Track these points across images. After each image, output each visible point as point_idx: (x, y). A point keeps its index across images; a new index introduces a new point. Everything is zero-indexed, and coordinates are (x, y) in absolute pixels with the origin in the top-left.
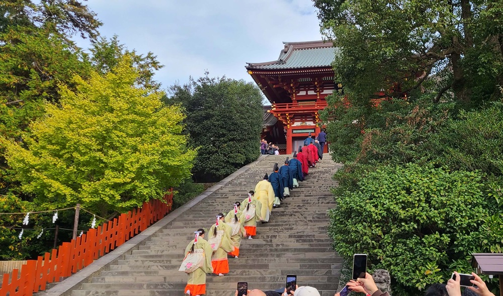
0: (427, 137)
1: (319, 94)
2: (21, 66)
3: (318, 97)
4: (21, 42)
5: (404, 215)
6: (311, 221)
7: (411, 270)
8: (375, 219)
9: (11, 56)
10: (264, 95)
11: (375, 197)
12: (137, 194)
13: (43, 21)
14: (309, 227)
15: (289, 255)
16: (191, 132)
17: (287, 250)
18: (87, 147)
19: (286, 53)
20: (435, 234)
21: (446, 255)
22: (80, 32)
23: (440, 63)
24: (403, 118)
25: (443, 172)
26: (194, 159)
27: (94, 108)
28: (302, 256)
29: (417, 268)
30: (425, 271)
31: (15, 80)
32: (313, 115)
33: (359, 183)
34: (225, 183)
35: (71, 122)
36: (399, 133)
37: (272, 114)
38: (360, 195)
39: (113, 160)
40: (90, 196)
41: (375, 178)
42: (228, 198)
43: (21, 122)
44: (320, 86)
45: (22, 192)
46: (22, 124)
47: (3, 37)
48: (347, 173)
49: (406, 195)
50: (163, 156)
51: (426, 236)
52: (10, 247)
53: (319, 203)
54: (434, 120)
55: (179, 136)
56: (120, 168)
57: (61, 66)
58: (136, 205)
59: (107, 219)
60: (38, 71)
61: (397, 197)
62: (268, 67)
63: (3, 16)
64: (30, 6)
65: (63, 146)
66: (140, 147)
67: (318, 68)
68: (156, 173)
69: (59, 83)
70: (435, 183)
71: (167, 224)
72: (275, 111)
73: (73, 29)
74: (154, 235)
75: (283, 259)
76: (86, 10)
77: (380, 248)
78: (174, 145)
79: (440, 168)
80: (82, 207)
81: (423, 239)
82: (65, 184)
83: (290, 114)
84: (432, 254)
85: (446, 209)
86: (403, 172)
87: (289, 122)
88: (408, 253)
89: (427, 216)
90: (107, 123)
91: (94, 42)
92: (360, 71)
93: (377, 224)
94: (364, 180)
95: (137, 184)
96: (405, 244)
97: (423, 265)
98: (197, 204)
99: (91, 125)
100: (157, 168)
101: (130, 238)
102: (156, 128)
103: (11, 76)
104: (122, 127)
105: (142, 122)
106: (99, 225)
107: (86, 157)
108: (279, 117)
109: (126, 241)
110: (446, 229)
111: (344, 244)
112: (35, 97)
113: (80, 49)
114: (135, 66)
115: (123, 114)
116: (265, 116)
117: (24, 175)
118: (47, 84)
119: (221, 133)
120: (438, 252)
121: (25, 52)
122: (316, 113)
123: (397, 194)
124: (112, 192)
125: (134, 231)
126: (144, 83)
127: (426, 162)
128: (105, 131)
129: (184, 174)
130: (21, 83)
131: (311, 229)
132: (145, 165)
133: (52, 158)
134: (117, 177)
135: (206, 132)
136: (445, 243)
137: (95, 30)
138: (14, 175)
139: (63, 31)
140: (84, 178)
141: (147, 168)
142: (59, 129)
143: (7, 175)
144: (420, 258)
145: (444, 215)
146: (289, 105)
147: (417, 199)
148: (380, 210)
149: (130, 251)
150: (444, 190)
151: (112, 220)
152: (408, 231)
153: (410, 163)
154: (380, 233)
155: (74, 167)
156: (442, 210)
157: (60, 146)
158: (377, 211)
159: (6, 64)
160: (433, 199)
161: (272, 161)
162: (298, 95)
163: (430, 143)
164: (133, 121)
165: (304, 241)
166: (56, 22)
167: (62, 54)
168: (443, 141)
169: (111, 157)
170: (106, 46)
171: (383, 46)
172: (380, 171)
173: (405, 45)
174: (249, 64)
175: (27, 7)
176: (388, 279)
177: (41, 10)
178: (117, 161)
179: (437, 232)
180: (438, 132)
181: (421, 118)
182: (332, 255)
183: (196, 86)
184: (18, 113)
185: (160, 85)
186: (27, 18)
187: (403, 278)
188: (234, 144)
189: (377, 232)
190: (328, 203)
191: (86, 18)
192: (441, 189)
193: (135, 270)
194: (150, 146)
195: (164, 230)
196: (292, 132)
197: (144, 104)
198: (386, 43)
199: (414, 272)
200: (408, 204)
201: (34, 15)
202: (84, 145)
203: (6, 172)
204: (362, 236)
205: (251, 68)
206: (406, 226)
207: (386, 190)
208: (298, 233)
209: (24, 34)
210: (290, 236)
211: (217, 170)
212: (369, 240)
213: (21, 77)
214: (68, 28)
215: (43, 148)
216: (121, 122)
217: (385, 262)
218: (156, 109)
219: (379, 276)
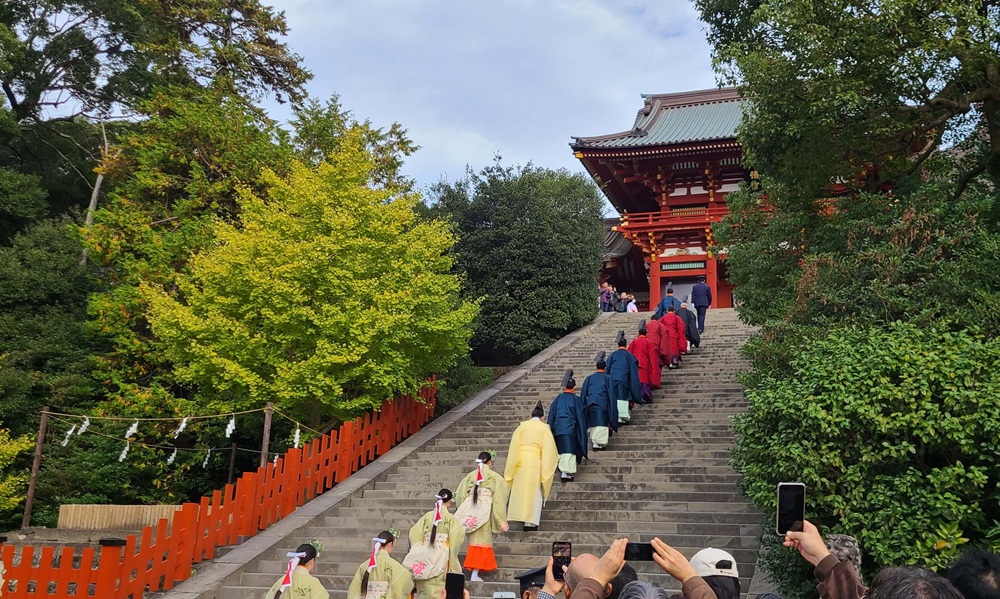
0: (934, 269)
1: (714, 192)
2: (175, 156)
3: (712, 199)
4: (174, 113)
5: (888, 426)
6: (699, 441)
7: (904, 540)
8: (827, 434)
9: (158, 140)
10: (605, 198)
11: (826, 390)
12: (372, 385)
13: (213, 75)
14: (695, 452)
15: (656, 505)
16: (468, 270)
17: (652, 496)
18: (284, 299)
19: (647, 114)
20: (955, 465)
21: (980, 510)
22: (274, 92)
23: (960, 122)
24: (882, 231)
25: (969, 341)
26: (474, 321)
27: (297, 227)
28: (681, 508)
29: (917, 536)
30: (934, 541)
31: (165, 181)
32: (701, 235)
33: (794, 363)
34: (532, 366)
35: (257, 254)
36: (875, 262)
37: (621, 233)
38: (795, 386)
39: (330, 321)
40: (290, 389)
41: (825, 352)
42: (537, 394)
43: (175, 256)
44: (714, 178)
45: (174, 382)
46: (176, 259)
47: (144, 106)
48: (768, 343)
49: (890, 385)
50: (418, 314)
51: (936, 470)
52: (155, 482)
53: (714, 405)
54: (949, 233)
55: (447, 277)
56: (342, 337)
57: (242, 153)
58: (370, 405)
59: (320, 431)
60: (204, 164)
61: (873, 390)
62: (612, 144)
63: (145, 69)
64: (191, 50)
65: (244, 297)
66: (377, 296)
67: (711, 141)
68: (404, 346)
69: (237, 183)
70: (952, 361)
71: (426, 444)
72: (626, 228)
73: (263, 87)
74: (403, 462)
75: (645, 513)
76: (284, 53)
77: (838, 492)
78: (437, 293)
79: (962, 332)
80: (276, 408)
81: (929, 476)
82: (247, 366)
83: (655, 234)
84: (949, 507)
85: (976, 416)
86: (884, 340)
87: (653, 249)
88: (897, 504)
89: (936, 430)
90: (320, 253)
91: (298, 110)
92: (792, 140)
93: (831, 444)
94: (804, 356)
95: (372, 366)
96: (890, 486)
97: (930, 530)
98: (481, 407)
99: (292, 258)
100: (408, 336)
101: (360, 467)
102: (405, 262)
103: (158, 174)
104: (345, 261)
105: (380, 251)
106: (307, 442)
107: (284, 316)
108: (635, 238)
109: (353, 473)
110: (978, 456)
111: (765, 484)
112: (198, 212)
113: (275, 122)
114: (370, 149)
115: (348, 237)
116: (607, 239)
117: (179, 350)
118: (219, 186)
119: (524, 270)
120: (961, 503)
121: (182, 131)
122: (707, 231)
123: (871, 383)
124: (328, 381)
125: (368, 456)
126: (385, 180)
127: (933, 319)
128: (315, 268)
129: (456, 348)
130: (175, 186)
131: (699, 455)
132: (386, 330)
133: (225, 320)
134: (337, 353)
135: (497, 270)
136: (976, 484)
137: (301, 88)
138: (162, 351)
139: (245, 91)
140: (280, 356)
141: (390, 336)
142: (236, 266)
143: (151, 351)
144: (922, 514)
145: (973, 427)
146: (653, 215)
147: (915, 393)
148: (837, 417)
149: (360, 492)
150: (971, 376)
151: (329, 433)
152: (897, 460)
153: (899, 322)
154: (837, 462)
155: (262, 336)
156: (967, 418)
157: (240, 297)
158: (829, 418)
159: (150, 154)
160: (948, 395)
161: (621, 325)
162: (671, 195)
163: (941, 280)
164: (364, 250)
165: (686, 479)
166: (234, 76)
167: (243, 132)
168: (969, 277)
169: (327, 316)
170: (320, 115)
171: (839, 89)
172: (835, 338)
173: (885, 86)
174: (577, 139)
175: (185, 51)
176: (857, 555)
177: (209, 56)
178: (338, 323)
179: (958, 462)
180: (956, 258)
181: (921, 230)
182: (742, 507)
183: (479, 183)
184: (170, 240)
185: (412, 183)
186: (185, 71)
187: (887, 556)
188: (550, 290)
189: (831, 461)
190: (733, 406)
191: (283, 66)
192: (965, 375)
193: (370, 527)
194: (394, 295)
195: (419, 454)
196: (661, 267)
197: (384, 218)
198: (845, 83)
199: (911, 543)
200: (896, 404)
201: (197, 66)
202: (280, 294)
203: (149, 346)
204: (801, 468)
205: (580, 146)
206: (893, 448)
207: (849, 375)
208: (672, 463)
209: (179, 99)
210: (658, 470)
211: (518, 341)
212: (815, 478)
213: (175, 177)
214: (254, 85)
215: (211, 301)
216: (342, 252)
217: (850, 521)
218: (405, 226)
219: (836, 548)
